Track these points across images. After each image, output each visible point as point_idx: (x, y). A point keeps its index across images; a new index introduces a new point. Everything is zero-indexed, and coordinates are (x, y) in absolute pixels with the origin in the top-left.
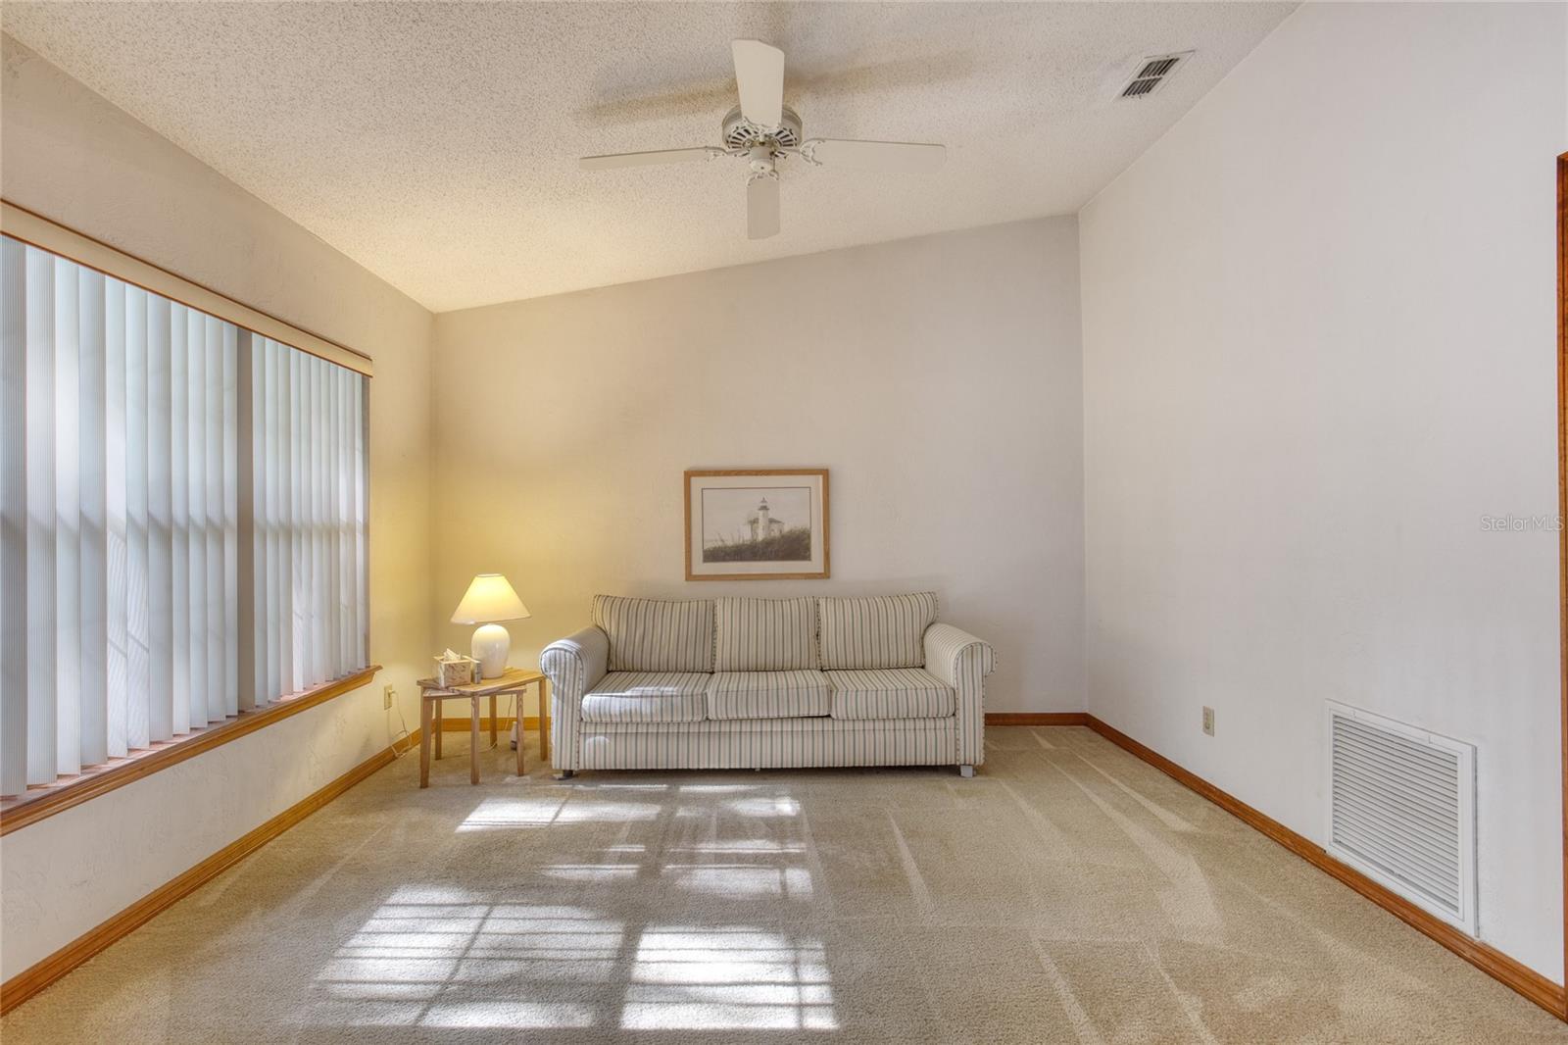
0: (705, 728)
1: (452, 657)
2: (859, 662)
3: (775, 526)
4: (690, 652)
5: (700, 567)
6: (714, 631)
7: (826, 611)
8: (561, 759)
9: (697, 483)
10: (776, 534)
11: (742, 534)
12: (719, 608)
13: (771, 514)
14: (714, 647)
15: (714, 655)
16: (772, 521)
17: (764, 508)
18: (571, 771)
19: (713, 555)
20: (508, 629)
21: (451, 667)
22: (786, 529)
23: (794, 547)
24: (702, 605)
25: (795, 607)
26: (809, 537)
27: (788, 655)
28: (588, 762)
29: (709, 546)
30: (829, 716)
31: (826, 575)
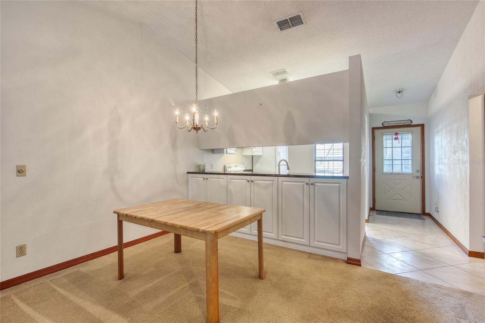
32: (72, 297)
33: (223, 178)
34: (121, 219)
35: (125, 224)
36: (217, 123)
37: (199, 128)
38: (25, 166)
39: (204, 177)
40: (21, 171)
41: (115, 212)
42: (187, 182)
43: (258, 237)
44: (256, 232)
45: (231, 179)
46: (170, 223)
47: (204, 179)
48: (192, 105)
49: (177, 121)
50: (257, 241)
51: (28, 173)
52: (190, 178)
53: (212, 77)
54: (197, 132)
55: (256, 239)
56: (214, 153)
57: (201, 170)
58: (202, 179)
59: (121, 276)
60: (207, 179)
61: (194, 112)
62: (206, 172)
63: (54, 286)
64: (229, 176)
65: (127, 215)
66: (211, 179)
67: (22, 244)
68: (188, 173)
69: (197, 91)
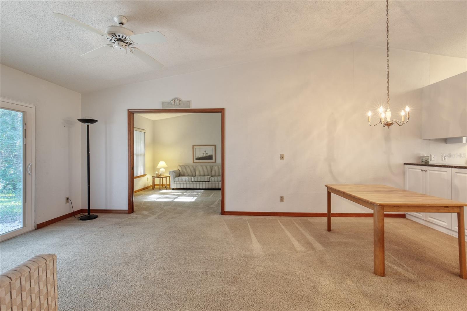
0: (192, 182)
1: (157, 173)
2: (218, 175)
3: (207, 154)
4: (192, 174)
5: (195, 161)
6: (196, 170)
7: (214, 167)
8: (172, 187)
9: (194, 147)
10: (207, 155)
11: (201, 155)
12: (197, 166)
13: (206, 152)
14: (196, 173)
15: (196, 174)
16: (206, 153)
17: (205, 151)
18: (173, 189)
19: (197, 159)
20: (165, 170)
21: (157, 174)
22: (209, 155)
23: (210, 157)
24: (194, 166)
25: (208, 167)
26: (212, 156)
27: (207, 174)
28: (175, 187)
29: (196, 157)
30: (209, 181)
31: (215, 162)
32: (301, 229)
33: (446, 172)
34: (330, 191)
35: (332, 194)
36: (408, 118)
37: (391, 124)
38: (283, 155)
39: (423, 169)
40: (282, 158)
41: (326, 186)
42: (404, 173)
43: (458, 233)
44: (456, 228)
45: (456, 173)
46: (353, 195)
47: (422, 171)
48: (380, 106)
49: (370, 121)
50: (457, 238)
51: (285, 158)
52: (408, 169)
53: (444, 55)
54: (389, 128)
55: (456, 235)
56: (447, 143)
57: (423, 162)
58: (420, 171)
59: (329, 229)
60: (426, 171)
61: (381, 112)
62: (430, 164)
63: (294, 222)
64: (453, 169)
65: (331, 188)
66: (431, 172)
67: (282, 196)
68: (405, 164)
69: (388, 92)
